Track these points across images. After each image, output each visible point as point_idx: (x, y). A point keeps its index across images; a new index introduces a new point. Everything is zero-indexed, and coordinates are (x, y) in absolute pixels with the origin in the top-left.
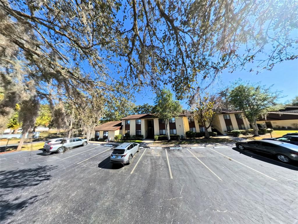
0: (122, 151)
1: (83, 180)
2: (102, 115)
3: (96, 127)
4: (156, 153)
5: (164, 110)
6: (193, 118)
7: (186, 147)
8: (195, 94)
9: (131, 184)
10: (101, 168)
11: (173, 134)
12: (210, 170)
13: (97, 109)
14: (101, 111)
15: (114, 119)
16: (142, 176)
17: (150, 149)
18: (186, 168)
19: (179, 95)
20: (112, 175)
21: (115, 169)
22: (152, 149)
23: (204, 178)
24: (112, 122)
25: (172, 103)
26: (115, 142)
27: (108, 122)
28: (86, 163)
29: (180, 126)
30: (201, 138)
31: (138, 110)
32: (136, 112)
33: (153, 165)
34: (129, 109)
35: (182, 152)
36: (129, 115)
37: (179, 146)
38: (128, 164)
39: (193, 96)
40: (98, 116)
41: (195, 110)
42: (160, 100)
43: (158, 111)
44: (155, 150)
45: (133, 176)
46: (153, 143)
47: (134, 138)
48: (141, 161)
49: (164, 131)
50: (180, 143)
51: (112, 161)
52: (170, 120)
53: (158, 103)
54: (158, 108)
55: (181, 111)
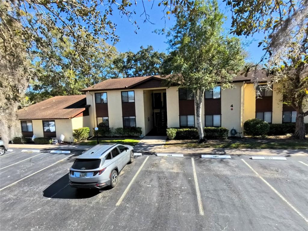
0: (95, 163)
1: (14, 223)
2: (28, 80)
3: (20, 110)
4: (170, 166)
5: (195, 67)
6: (272, 87)
7: (239, 155)
8: (295, 14)
9: (118, 224)
10: (50, 199)
11: (213, 126)
12: (290, 205)
13: (10, 61)
14: (25, 70)
15: (66, 90)
16: (140, 208)
17: (157, 157)
18: (234, 198)
19: (242, 18)
20: (76, 210)
21: (81, 198)
22: (162, 157)
23: (273, 217)
24: (59, 97)
25: (219, 45)
26: (75, 144)
27: (50, 99)
28: (12, 191)
29: (232, 106)
30: (282, 137)
31: (124, 67)
32: (121, 71)
33: (164, 189)
34: (101, 64)
35: (229, 166)
36: (104, 79)
37: (223, 153)
38: (109, 187)
39: (288, 21)
40: (19, 81)
41: (281, 64)
42: (184, 35)
43: (178, 68)
44: (168, 160)
45: (121, 209)
46: (165, 145)
47: (120, 133)
48: (137, 182)
49: (190, 118)
50: (228, 146)
51: (73, 182)
52: (209, 91)
53: (179, 45)
54: (180, 60)
55: (241, 69)
